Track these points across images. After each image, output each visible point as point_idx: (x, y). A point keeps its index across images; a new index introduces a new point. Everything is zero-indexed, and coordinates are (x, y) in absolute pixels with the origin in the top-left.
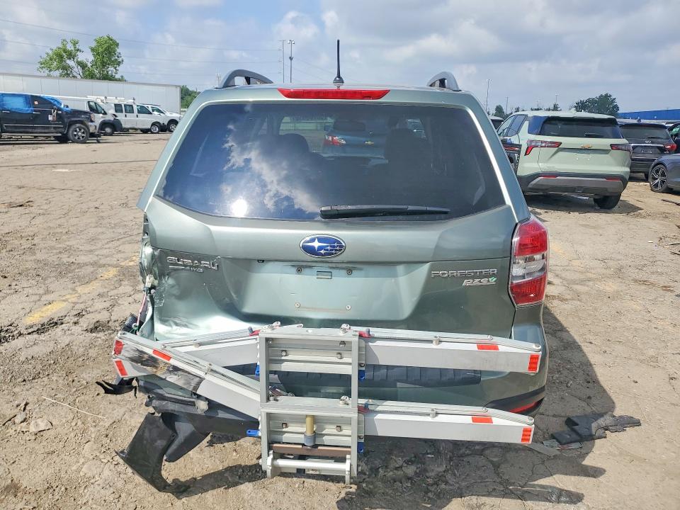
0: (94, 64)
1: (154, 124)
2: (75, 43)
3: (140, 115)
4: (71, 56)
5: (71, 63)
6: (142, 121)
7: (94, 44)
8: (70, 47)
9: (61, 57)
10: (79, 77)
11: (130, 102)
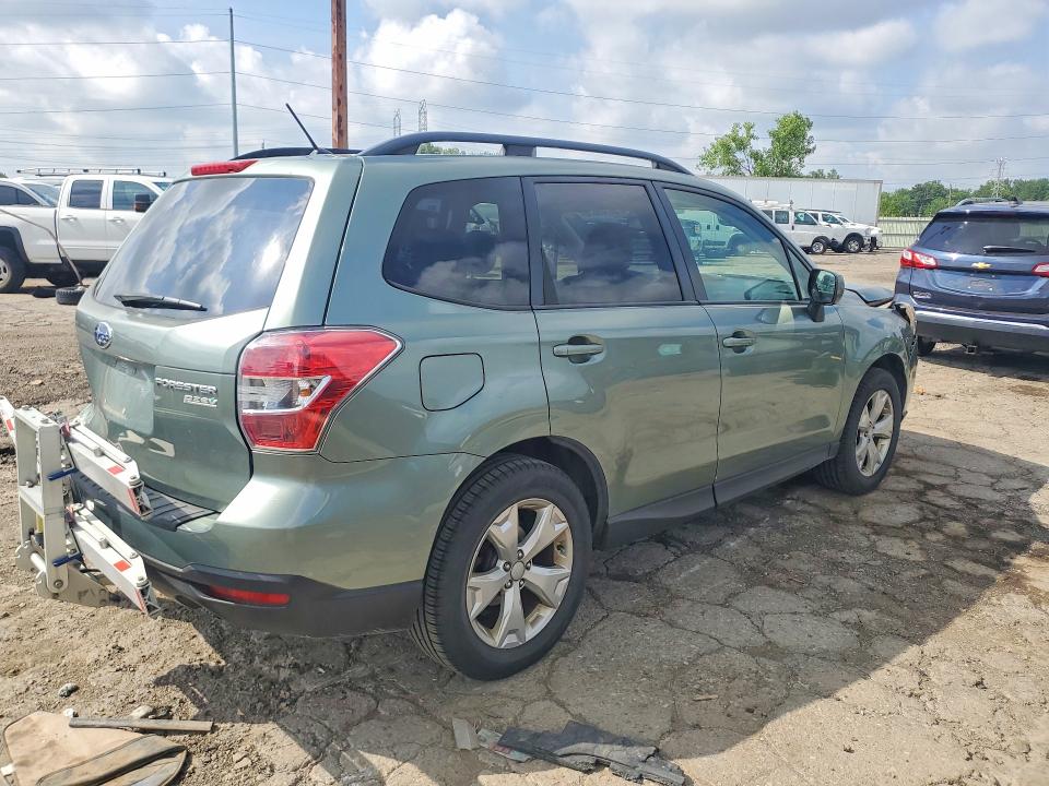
0: (772, 153)
1: (816, 240)
2: (749, 128)
3: (798, 227)
4: (742, 145)
5: (740, 155)
6: (799, 235)
7: (775, 127)
8: (742, 133)
9: (727, 149)
10: (747, 174)
11: (785, 207)
